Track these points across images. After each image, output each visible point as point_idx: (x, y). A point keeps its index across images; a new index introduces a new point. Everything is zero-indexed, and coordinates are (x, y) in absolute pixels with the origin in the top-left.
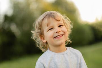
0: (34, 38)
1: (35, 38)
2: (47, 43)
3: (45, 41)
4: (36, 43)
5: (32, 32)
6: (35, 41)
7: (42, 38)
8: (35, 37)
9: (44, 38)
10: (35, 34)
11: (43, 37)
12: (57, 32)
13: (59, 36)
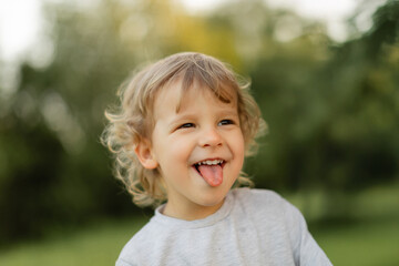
0: (109, 144)
1: (113, 142)
2: (156, 171)
4: (116, 163)
5: (108, 116)
6: (112, 154)
8: (114, 138)
9: (147, 152)
10: (117, 126)
11: (145, 144)
12: (206, 145)
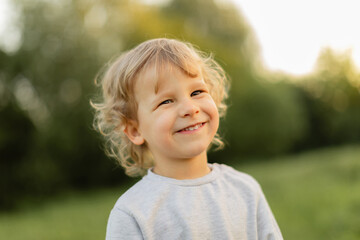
0: (101, 129)
1: (104, 127)
2: (144, 146)
3: (138, 140)
5: (94, 106)
7: (130, 128)
9: (135, 130)
10: (104, 110)
11: (131, 124)
12: (187, 115)
13: (193, 126)
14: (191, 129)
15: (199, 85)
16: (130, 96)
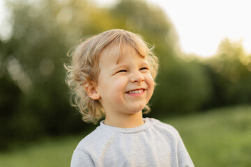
5: (67, 68)
9: (93, 90)
12: (135, 81)
13: (138, 90)
14: (136, 92)
15: (145, 64)
16: (95, 63)
